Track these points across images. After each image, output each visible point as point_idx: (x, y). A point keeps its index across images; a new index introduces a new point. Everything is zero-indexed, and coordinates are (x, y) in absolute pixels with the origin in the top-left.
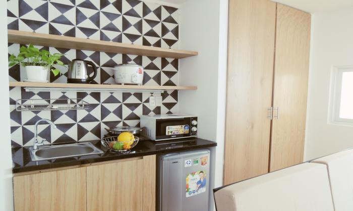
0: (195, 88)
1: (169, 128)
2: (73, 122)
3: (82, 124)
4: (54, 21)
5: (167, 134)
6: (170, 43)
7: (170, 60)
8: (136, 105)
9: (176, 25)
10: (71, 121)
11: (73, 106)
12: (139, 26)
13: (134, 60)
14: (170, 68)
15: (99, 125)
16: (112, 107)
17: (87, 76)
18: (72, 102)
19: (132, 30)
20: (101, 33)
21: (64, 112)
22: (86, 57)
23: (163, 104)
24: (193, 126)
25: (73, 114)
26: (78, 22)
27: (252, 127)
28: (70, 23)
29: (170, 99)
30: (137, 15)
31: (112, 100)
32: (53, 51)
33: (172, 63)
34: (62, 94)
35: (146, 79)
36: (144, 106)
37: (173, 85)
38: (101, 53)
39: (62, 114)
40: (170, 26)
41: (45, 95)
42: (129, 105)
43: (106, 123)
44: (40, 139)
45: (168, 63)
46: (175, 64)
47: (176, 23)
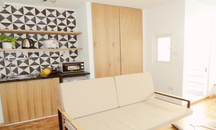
0: (82, 49)
1: (69, 67)
2: (27, 65)
3: (32, 66)
4: (15, 22)
5: (68, 70)
6: (72, 28)
7: (72, 36)
8: (57, 58)
9: (74, 19)
10: (26, 65)
11: (27, 58)
12: (55, 21)
13: (54, 37)
14: (72, 40)
15: (40, 67)
16: (45, 59)
17: (30, 46)
18: (26, 57)
19: (52, 24)
20: (37, 26)
21: (23, 61)
22: (31, 37)
23: (70, 57)
24: (82, 66)
25: (27, 62)
26: (26, 22)
27: (110, 66)
28: (22, 23)
29: (74, 54)
30: (54, 16)
31: (44, 55)
32: (16, 35)
33: (73, 37)
34: (21, 54)
35: (60, 45)
36: (60, 58)
37: (75, 47)
38: (38, 35)
39: (22, 62)
40: (71, 20)
41: (14, 54)
42: (53, 58)
43: (43, 66)
44: (12, 72)
45: (72, 37)
46: (75, 38)
47: (74, 18)
